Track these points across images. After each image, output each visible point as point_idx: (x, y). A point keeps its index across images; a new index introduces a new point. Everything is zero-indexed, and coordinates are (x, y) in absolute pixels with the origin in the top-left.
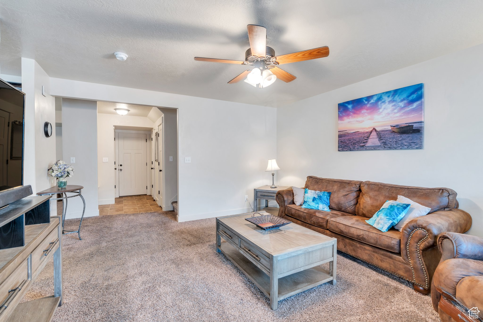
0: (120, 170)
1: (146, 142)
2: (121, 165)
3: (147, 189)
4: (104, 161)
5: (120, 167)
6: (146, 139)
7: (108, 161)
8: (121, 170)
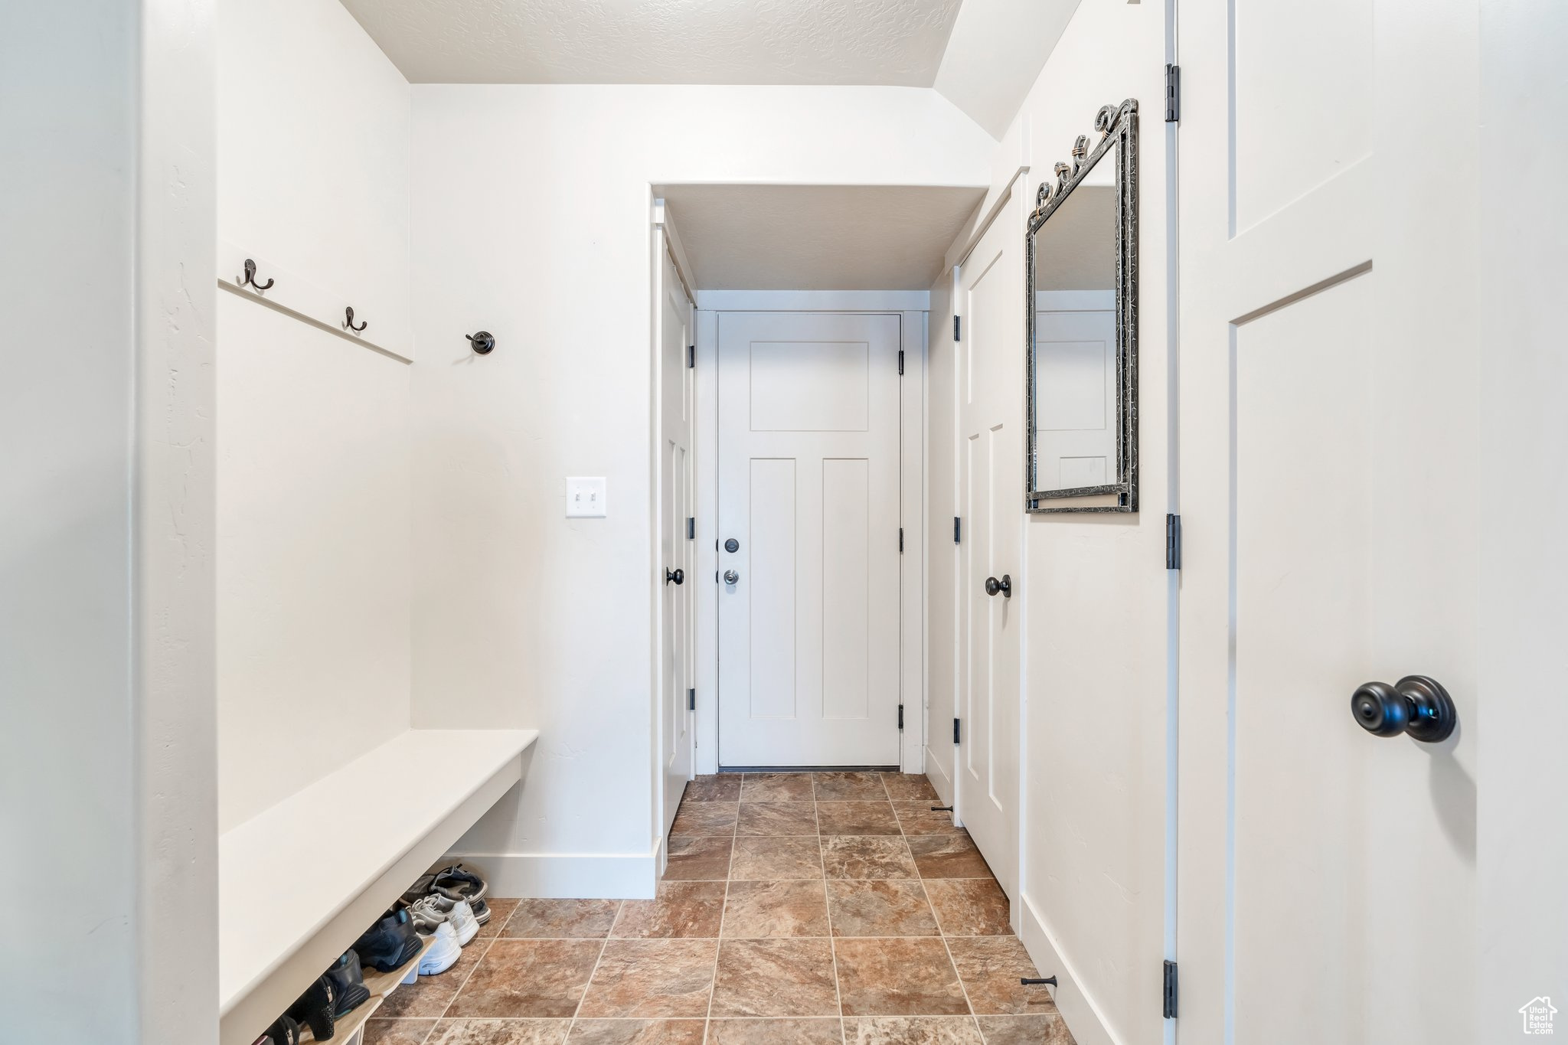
0: (727, 577)
1: (902, 373)
2: (732, 546)
3: (901, 726)
4: (573, 509)
5: (730, 562)
6: (901, 354)
7: (604, 513)
8: (732, 579)
